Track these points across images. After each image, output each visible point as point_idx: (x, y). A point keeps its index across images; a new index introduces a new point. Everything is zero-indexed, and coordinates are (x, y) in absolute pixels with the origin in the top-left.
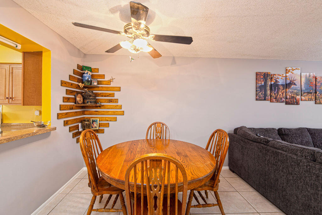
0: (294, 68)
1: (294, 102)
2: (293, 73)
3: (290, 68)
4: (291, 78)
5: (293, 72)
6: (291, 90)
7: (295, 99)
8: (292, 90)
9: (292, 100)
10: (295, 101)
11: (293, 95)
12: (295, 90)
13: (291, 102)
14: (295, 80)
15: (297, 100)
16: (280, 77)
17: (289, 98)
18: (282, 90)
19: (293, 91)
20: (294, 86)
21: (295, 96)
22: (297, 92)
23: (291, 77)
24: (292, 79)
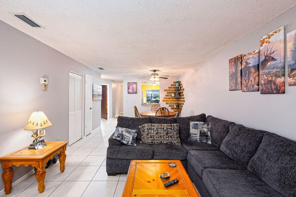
0: (271, 34)
1: (272, 89)
2: (269, 42)
3: (264, 37)
4: (266, 52)
5: (270, 40)
6: (266, 71)
7: (275, 84)
8: (269, 70)
9: (269, 86)
10: (273, 87)
11: (270, 79)
12: (274, 68)
13: (268, 89)
14: (274, 52)
15: (277, 86)
16: (251, 56)
17: (264, 84)
18: (254, 74)
19: (270, 72)
20: (273, 63)
21: (274, 78)
22: (276, 72)
23: (266, 49)
24: (269, 52)
